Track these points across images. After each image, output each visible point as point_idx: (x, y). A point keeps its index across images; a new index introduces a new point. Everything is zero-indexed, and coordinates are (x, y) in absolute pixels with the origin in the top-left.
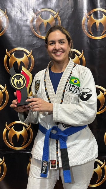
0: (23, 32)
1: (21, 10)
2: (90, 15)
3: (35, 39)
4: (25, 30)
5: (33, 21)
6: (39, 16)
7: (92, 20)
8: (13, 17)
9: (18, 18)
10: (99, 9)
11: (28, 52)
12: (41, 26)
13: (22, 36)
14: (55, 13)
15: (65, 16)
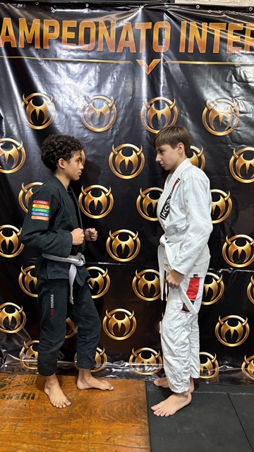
0: (72, 123)
1: (70, 97)
2: (151, 105)
3: (86, 131)
4: (74, 121)
5: (84, 110)
6: (91, 104)
7: (152, 111)
8: (61, 105)
9: (67, 106)
10: (161, 98)
12: (92, 117)
13: (70, 127)
14: (109, 101)
15: (121, 106)
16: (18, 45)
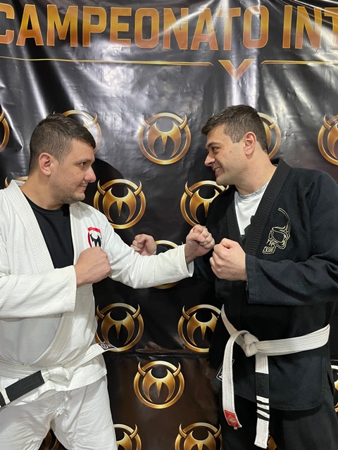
0: (125, 153)
1: (123, 115)
4: (129, 150)
5: (143, 134)
6: (154, 125)
9: (118, 128)
11: (135, 186)
12: (156, 143)
13: (124, 159)
16: (45, 42)
